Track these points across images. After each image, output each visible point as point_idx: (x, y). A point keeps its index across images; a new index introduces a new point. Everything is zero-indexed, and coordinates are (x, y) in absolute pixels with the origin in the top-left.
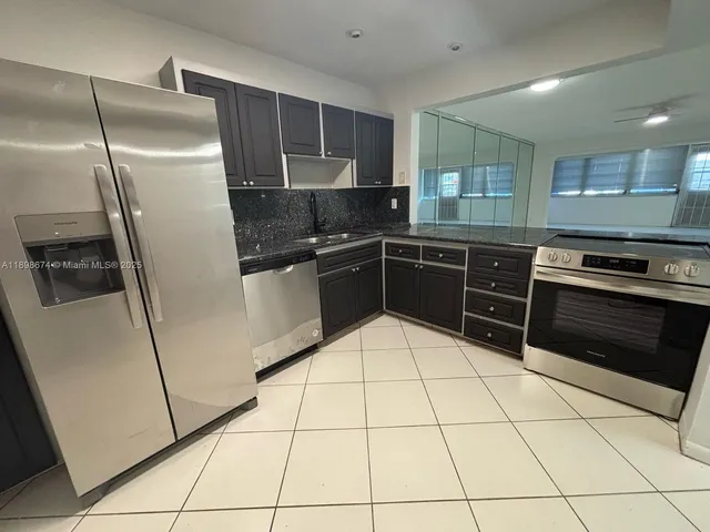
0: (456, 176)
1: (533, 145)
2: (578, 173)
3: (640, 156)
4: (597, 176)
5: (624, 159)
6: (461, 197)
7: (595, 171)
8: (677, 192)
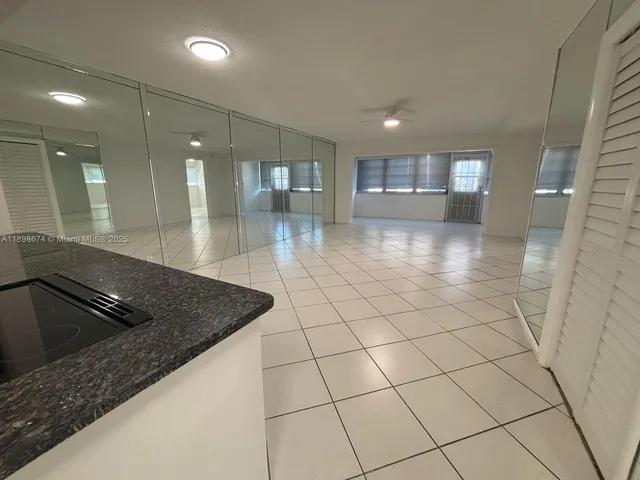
0: (285, 170)
1: (334, 145)
2: (380, 172)
3: (422, 161)
4: (394, 176)
5: (409, 162)
6: (291, 191)
7: (391, 172)
8: (446, 193)
